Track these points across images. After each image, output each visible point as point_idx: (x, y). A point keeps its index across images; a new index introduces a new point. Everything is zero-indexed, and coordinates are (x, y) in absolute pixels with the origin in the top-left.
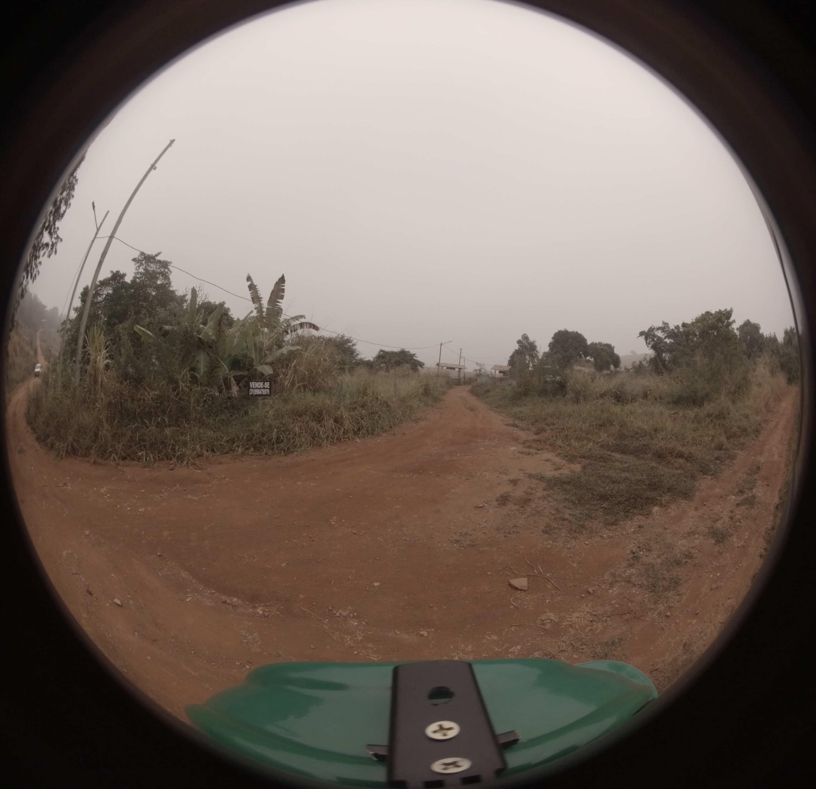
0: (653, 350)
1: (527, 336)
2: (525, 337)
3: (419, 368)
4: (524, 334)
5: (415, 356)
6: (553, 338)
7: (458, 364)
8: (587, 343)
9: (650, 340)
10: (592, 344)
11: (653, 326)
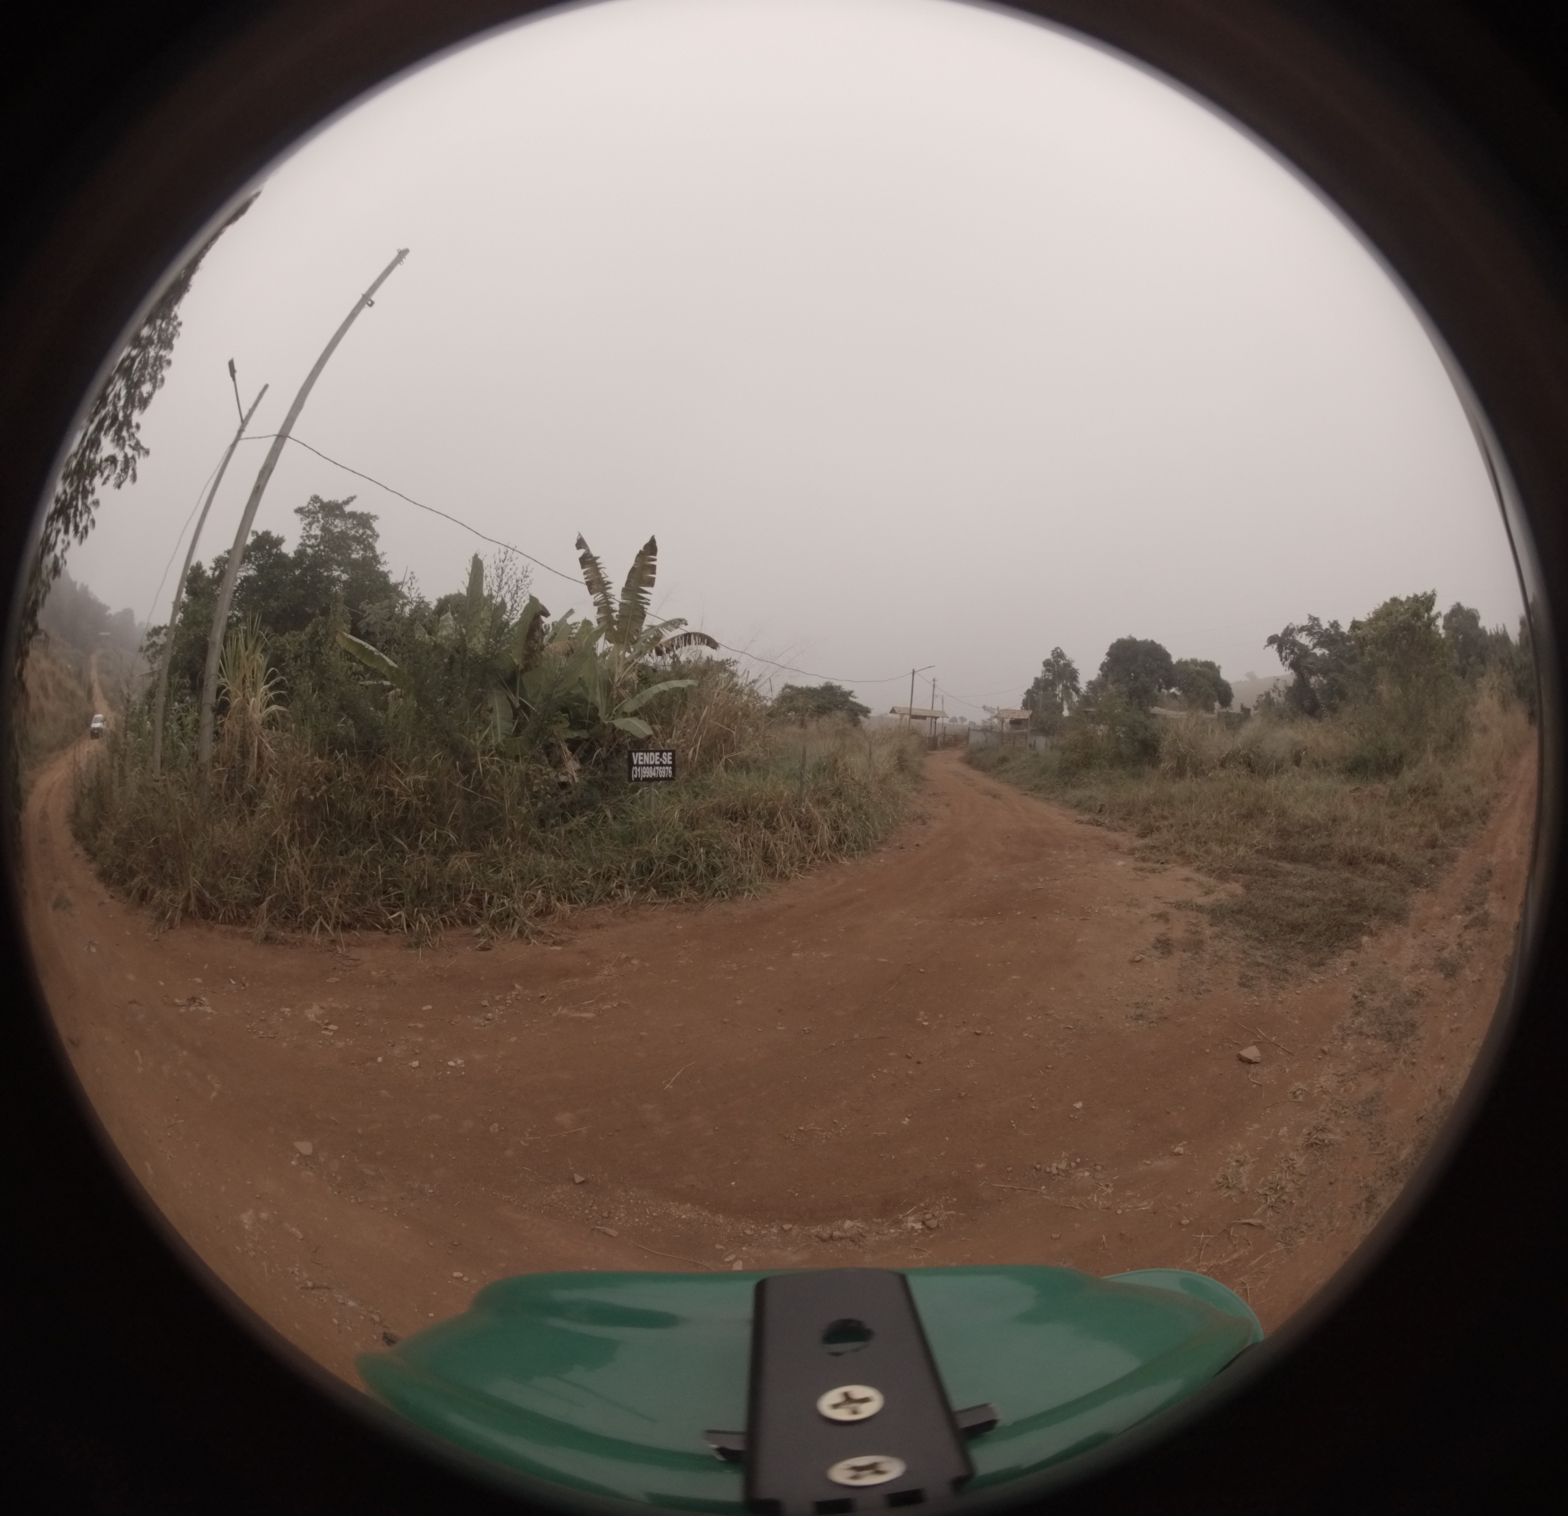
0: (1292, 671)
1: (1061, 651)
2: (1058, 654)
3: (861, 718)
4: (1057, 649)
5: (852, 694)
6: (1108, 654)
7: (930, 708)
8: (1171, 662)
9: (1288, 651)
10: (1179, 662)
11: (1291, 624)
